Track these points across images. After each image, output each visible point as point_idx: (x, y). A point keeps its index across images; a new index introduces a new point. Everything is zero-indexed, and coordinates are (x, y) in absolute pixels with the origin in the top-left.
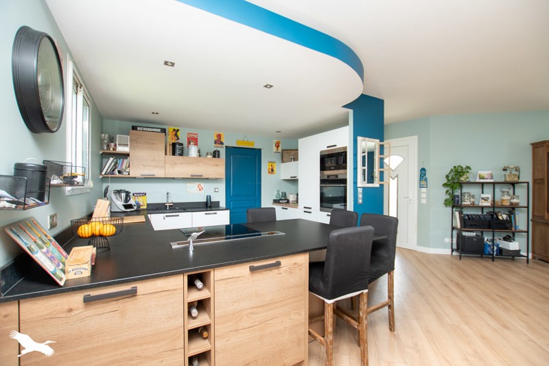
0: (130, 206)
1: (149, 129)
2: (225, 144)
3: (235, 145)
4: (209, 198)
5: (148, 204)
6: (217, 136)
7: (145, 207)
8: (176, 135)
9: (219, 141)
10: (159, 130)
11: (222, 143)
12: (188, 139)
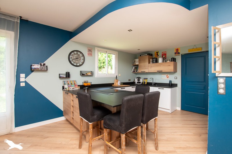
0: (140, 83)
1: (144, 55)
2: (181, 53)
3: (187, 52)
4: (170, 81)
5: (147, 83)
6: (176, 50)
7: (146, 83)
8: (157, 54)
9: (177, 53)
10: (147, 55)
11: (179, 53)
12: (162, 55)
